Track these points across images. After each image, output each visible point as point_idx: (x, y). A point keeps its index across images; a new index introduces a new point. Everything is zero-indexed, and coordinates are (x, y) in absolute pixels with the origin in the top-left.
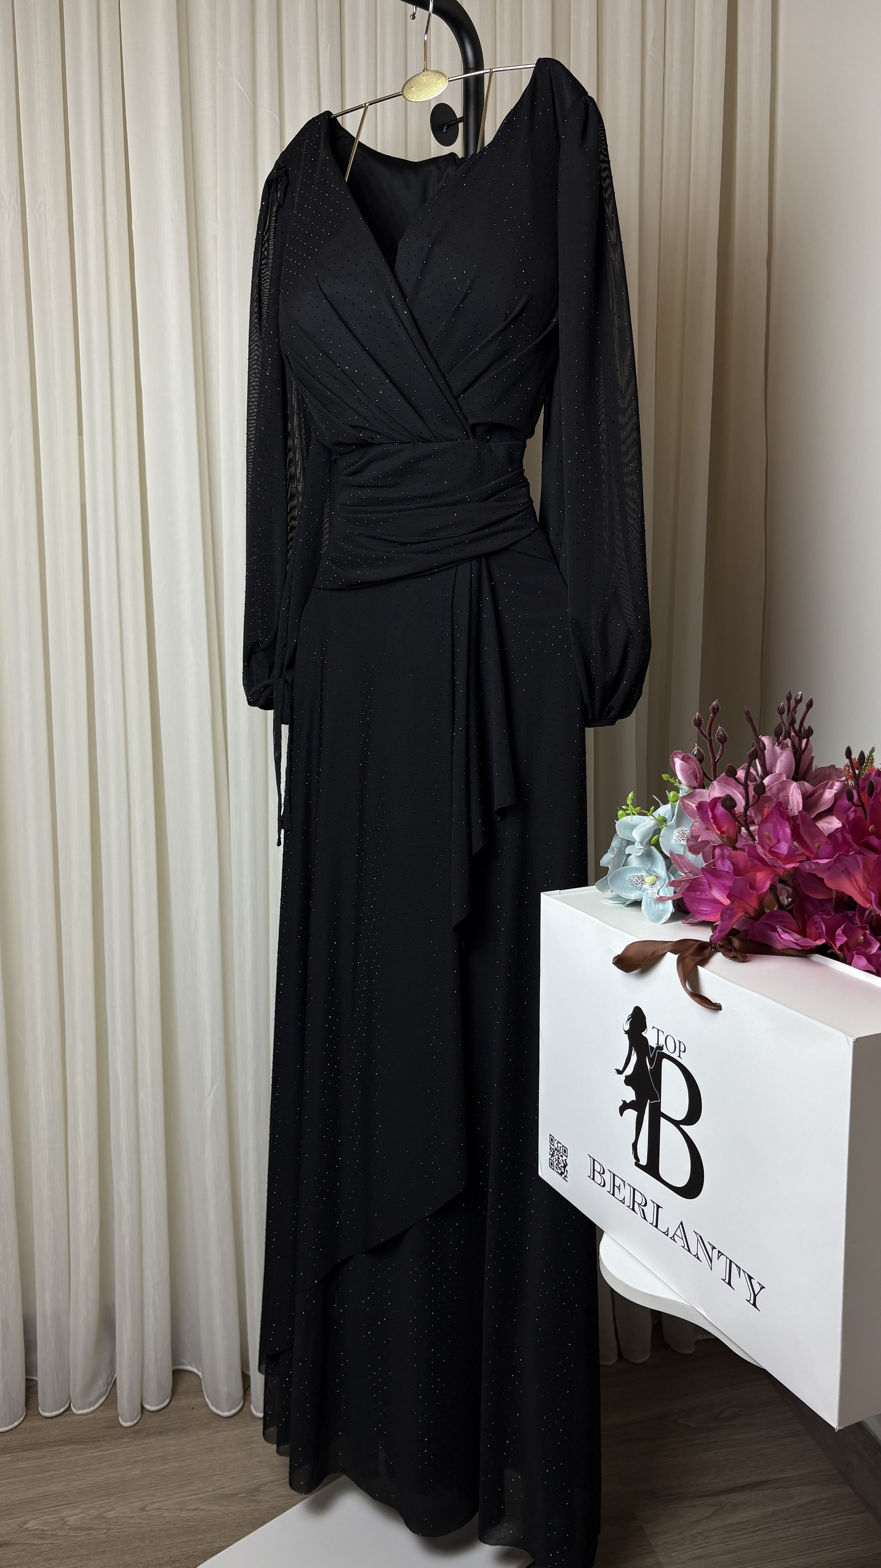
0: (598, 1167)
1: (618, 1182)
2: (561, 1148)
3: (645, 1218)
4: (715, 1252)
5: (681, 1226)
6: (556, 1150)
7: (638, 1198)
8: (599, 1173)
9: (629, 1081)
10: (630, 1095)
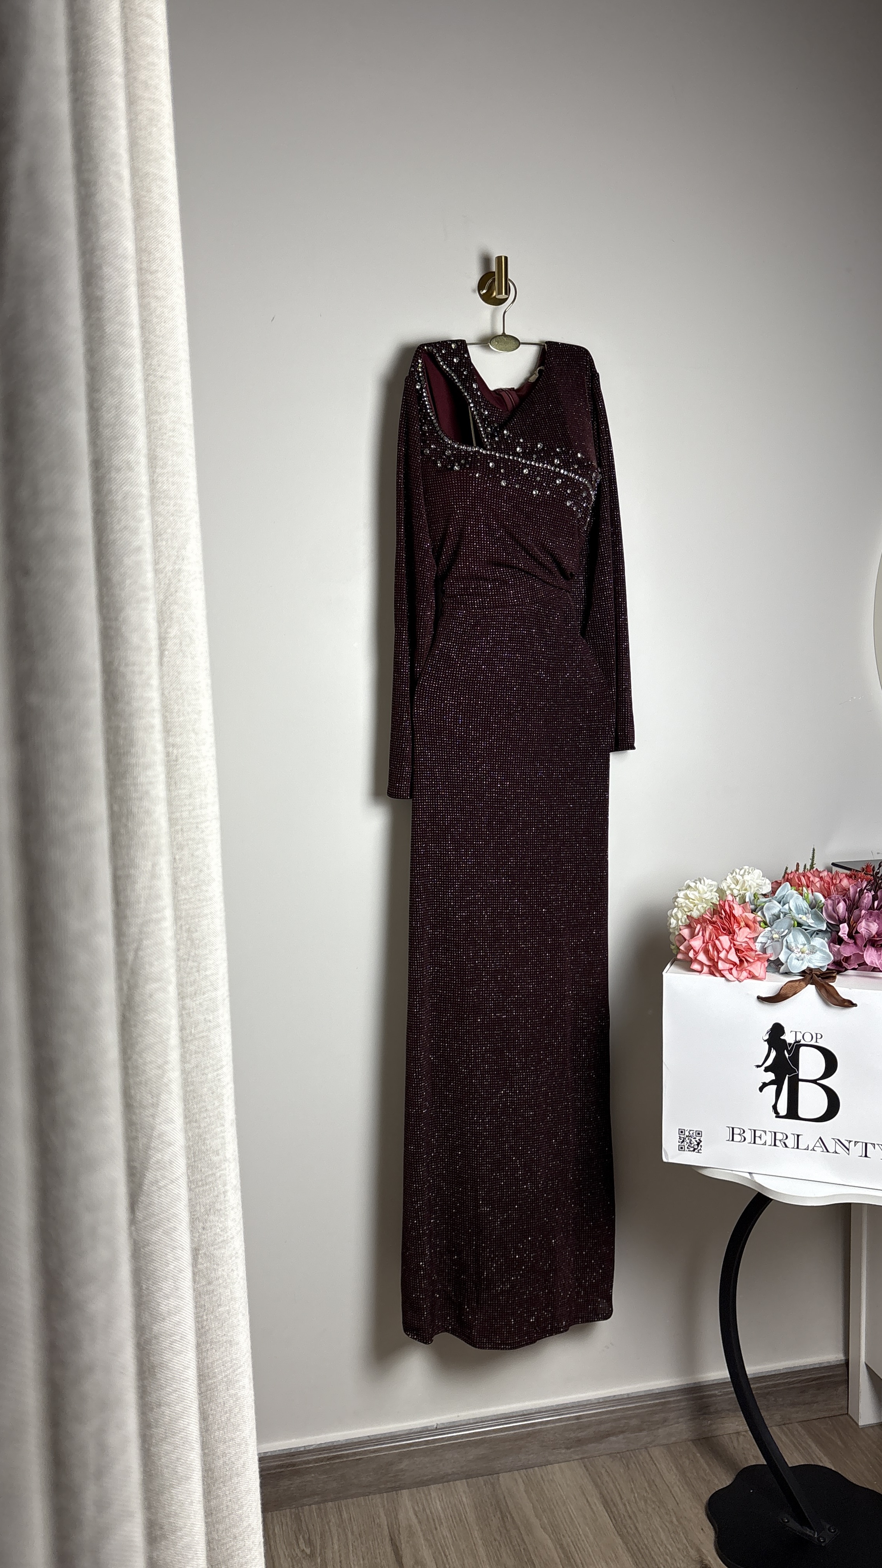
0: (736, 1131)
1: (758, 1134)
2: (694, 1134)
3: (786, 1146)
4: (852, 1144)
5: (820, 1140)
6: (687, 1136)
7: (779, 1136)
8: (739, 1134)
9: (767, 1070)
10: (771, 1076)
